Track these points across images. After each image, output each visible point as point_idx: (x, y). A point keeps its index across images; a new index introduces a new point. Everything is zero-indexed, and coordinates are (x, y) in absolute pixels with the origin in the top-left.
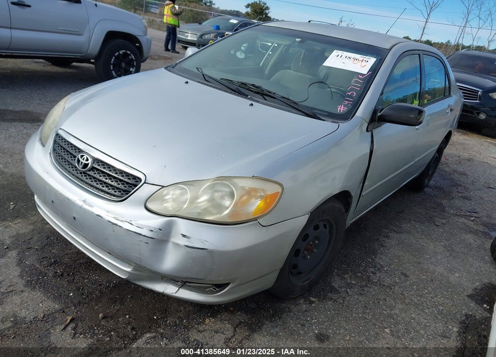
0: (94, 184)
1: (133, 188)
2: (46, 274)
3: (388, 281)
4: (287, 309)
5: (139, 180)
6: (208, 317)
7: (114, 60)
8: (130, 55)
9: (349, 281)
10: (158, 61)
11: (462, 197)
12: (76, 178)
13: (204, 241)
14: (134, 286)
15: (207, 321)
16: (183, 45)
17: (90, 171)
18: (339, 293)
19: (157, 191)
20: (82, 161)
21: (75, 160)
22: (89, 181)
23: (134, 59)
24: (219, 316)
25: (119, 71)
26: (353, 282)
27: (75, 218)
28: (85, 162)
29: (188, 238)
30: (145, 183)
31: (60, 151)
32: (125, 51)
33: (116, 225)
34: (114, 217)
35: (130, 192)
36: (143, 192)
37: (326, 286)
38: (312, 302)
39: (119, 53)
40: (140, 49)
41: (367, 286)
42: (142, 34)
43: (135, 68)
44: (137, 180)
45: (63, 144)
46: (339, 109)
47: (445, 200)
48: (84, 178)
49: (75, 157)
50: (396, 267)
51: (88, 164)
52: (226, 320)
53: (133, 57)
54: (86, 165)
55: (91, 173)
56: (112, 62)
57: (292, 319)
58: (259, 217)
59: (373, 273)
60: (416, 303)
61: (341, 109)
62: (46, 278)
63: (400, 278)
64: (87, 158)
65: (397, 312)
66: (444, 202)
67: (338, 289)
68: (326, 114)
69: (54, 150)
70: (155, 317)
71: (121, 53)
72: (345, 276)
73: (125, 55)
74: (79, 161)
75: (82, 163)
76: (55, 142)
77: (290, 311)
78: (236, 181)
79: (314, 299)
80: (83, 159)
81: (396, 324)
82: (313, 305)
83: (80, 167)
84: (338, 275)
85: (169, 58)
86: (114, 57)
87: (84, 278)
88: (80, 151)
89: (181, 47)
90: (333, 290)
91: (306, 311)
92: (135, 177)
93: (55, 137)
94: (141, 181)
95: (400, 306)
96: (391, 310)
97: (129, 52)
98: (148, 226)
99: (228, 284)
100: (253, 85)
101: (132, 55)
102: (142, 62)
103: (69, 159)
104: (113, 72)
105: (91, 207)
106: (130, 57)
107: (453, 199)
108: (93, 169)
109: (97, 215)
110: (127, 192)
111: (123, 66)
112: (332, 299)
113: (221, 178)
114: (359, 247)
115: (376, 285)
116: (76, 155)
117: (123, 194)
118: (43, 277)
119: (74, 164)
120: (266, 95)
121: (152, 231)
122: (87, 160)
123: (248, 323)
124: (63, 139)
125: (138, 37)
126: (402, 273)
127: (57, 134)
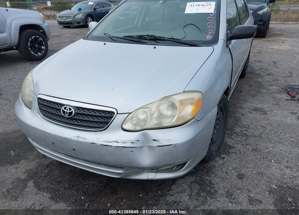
0: (81, 124)
1: (110, 119)
2: (59, 190)
3: (257, 133)
4: (212, 166)
5: (112, 113)
6: (172, 185)
7: (30, 44)
8: (39, 38)
9: (236, 139)
10: (53, 39)
11: (267, 75)
12: (65, 123)
13: (169, 140)
14: (118, 180)
15: (173, 188)
16: (64, 25)
17: (75, 116)
18: (235, 148)
19: (127, 117)
20: (67, 111)
21: (60, 112)
22: (76, 123)
23: (42, 40)
24: (177, 182)
25: (35, 50)
26: (239, 139)
27: (74, 150)
28: (68, 111)
29: (158, 141)
30: (117, 114)
31: (45, 109)
32: (35, 36)
33: (107, 146)
34: (104, 141)
35: (109, 122)
36: (117, 120)
37: (226, 146)
38: (223, 158)
39: (32, 38)
40: (44, 33)
41: (247, 139)
42: (43, 23)
43: (44, 46)
44: (111, 113)
45: (46, 104)
46: (207, 37)
47: (260, 79)
48: (72, 122)
49: (60, 110)
50: (257, 124)
51: (72, 112)
52: (183, 184)
53: (41, 39)
54: (70, 113)
55: (76, 117)
56: (29, 46)
57: (219, 171)
58: (195, 116)
59: (246, 131)
60: (278, 141)
61: (209, 37)
62: (60, 192)
63: (262, 130)
64: (69, 108)
65: (271, 149)
66: (259, 80)
67: (233, 146)
68: (201, 42)
69: (40, 109)
70: (141, 195)
71: (33, 38)
72: (233, 137)
73: (36, 39)
74: (64, 112)
75: (67, 112)
76: (39, 103)
77: (215, 167)
78: (174, 97)
79: (224, 156)
80: (67, 110)
81: (275, 156)
82: (225, 159)
83: (67, 116)
84: (229, 138)
85: (59, 36)
86: (29, 42)
87: (85, 185)
88: (62, 105)
89: (63, 27)
90: (230, 147)
91: (223, 164)
92: (109, 112)
93: (38, 101)
94: (114, 113)
95: (271, 145)
96: (268, 149)
97: (38, 37)
98: (129, 141)
99: (186, 162)
100: (148, 36)
101: (40, 38)
102: (48, 41)
103: (56, 112)
104: (32, 52)
105: (85, 139)
106: (39, 40)
107: (263, 77)
108: (76, 114)
109: (92, 143)
110: (107, 123)
111: (37, 46)
112: (233, 153)
113: (164, 98)
114: (231, 118)
115: (252, 137)
116: (60, 109)
117: (104, 125)
118: (59, 192)
119: (60, 114)
120: (158, 40)
121: (133, 143)
122: (70, 109)
123: (196, 182)
124: (44, 100)
125: (40, 25)
126: (261, 126)
127: (39, 98)
